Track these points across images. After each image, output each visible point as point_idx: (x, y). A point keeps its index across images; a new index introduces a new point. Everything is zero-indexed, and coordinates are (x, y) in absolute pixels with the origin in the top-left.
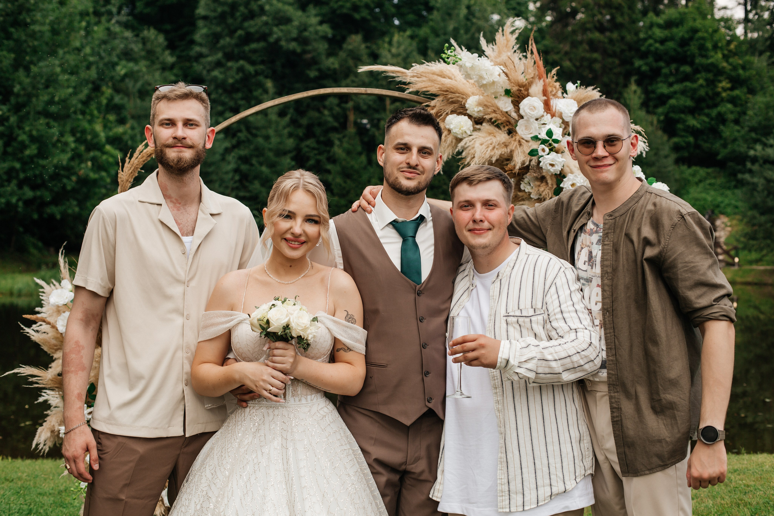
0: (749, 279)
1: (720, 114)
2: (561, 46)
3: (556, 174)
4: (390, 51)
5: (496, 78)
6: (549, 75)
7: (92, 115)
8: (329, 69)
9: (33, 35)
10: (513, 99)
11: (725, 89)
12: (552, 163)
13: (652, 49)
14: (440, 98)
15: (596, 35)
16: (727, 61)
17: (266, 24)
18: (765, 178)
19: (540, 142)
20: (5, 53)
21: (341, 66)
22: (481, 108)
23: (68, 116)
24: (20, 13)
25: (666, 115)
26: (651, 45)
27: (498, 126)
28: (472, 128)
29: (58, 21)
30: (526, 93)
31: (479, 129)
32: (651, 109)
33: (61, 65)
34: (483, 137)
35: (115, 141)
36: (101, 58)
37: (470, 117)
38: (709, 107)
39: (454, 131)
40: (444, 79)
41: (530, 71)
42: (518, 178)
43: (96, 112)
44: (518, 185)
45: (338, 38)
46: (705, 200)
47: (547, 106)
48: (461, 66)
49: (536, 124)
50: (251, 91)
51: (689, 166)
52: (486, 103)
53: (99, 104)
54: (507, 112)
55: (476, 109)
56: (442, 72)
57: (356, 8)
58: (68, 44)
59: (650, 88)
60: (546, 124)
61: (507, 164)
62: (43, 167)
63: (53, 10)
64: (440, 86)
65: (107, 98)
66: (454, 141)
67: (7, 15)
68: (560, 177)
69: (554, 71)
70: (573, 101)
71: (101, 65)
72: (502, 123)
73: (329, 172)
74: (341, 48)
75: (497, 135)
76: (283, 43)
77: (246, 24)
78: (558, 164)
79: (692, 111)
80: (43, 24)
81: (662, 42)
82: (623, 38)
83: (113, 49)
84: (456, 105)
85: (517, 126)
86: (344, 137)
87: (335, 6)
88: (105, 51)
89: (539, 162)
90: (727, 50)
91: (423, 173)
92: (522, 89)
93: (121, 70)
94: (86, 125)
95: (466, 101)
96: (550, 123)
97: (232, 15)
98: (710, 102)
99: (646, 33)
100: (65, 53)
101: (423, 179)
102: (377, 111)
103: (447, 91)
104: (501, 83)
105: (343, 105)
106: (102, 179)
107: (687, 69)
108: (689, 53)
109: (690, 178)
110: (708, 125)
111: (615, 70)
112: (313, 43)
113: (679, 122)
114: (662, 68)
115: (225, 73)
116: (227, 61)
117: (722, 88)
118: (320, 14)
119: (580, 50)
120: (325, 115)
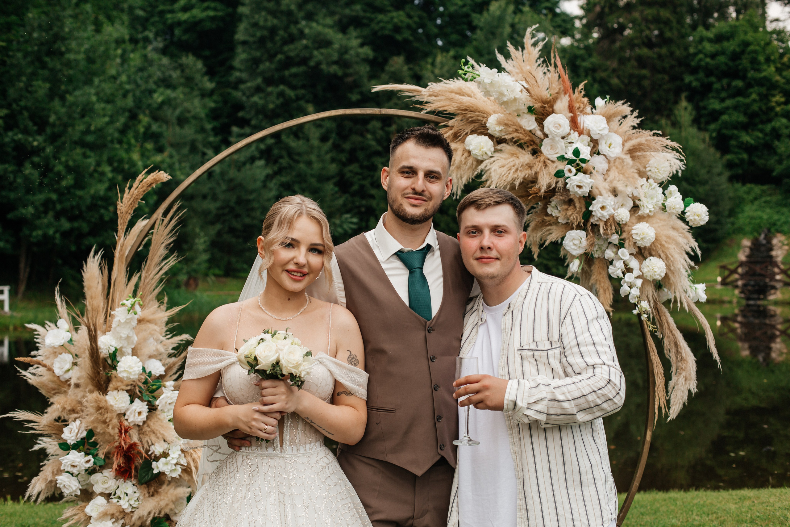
1: (774, 129)
2: (609, 63)
3: (584, 197)
4: (433, 72)
5: (518, 95)
6: (576, 91)
7: (129, 144)
9: (68, 64)
10: (536, 116)
11: (779, 104)
12: (579, 184)
13: (703, 63)
14: (458, 118)
15: (645, 51)
16: (780, 75)
17: (306, 47)
19: (566, 162)
20: (40, 83)
22: (502, 127)
23: (104, 146)
24: (55, 42)
25: (719, 132)
26: (701, 60)
27: (521, 146)
28: (493, 149)
29: (93, 49)
30: (551, 109)
31: (501, 150)
32: (702, 126)
33: (97, 94)
34: (505, 159)
36: (138, 86)
37: (491, 137)
38: (763, 122)
39: (473, 152)
40: (463, 97)
41: (554, 85)
42: (544, 202)
43: (133, 141)
44: (545, 208)
45: (380, 60)
46: (761, 218)
47: (574, 124)
48: (479, 83)
49: (562, 143)
51: (744, 184)
52: (506, 122)
53: (137, 132)
54: (530, 131)
55: (498, 128)
56: (461, 90)
57: (397, 29)
58: (104, 72)
59: (701, 104)
60: (573, 143)
61: (531, 188)
62: (80, 197)
63: (88, 39)
64: (459, 105)
65: (144, 127)
66: (475, 163)
67: (42, 44)
68: (589, 199)
69: (581, 86)
70: (601, 117)
71: (138, 93)
72: (525, 143)
74: (383, 70)
75: (520, 155)
76: (324, 67)
77: (286, 48)
78: (586, 186)
79: (745, 127)
80: (78, 52)
81: (713, 56)
82: (672, 54)
83: (150, 76)
84: (476, 124)
85: (542, 145)
87: (377, 28)
88: (141, 78)
89: (566, 184)
90: (780, 63)
91: (430, 198)
92: (546, 106)
93: (158, 97)
94: (124, 155)
95: (487, 120)
96: (577, 141)
97: (272, 39)
98: (764, 117)
99: (696, 47)
100: (100, 81)
101: (431, 206)
103: (466, 110)
104: (524, 100)
105: (387, 129)
107: (739, 83)
108: (740, 67)
109: (745, 196)
110: (762, 141)
111: (665, 87)
112: (354, 66)
113: (732, 139)
114: (713, 83)
115: (265, 98)
116: (267, 87)
117: (776, 102)
118: (361, 36)
119: (629, 67)
120: (367, 139)
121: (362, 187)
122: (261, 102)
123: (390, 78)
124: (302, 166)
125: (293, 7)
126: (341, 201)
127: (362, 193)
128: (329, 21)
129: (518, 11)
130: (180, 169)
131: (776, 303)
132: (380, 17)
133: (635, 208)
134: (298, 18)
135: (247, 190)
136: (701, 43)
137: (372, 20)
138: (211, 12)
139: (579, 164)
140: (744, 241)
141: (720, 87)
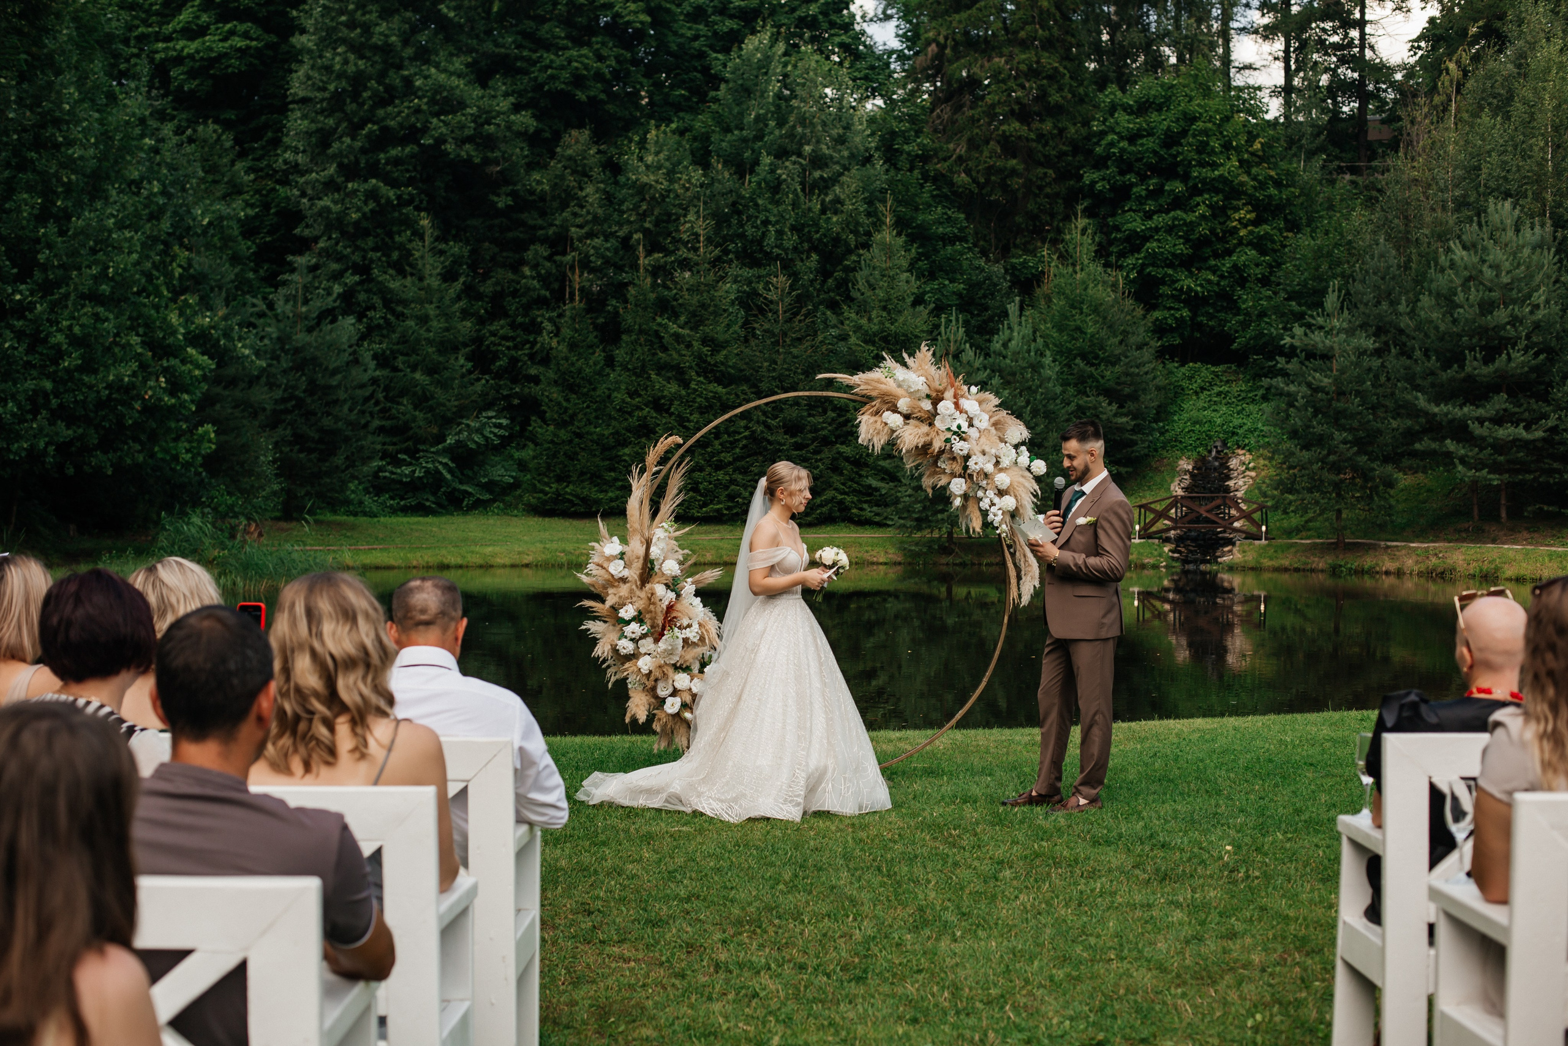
0: (1286, 563)
1: (1235, 266)
2: (951, 146)
3: (964, 456)
4: (641, 159)
5: (921, 386)
6: (958, 381)
7: (159, 294)
8: (532, 192)
9: (70, 164)
10: (932, 401)
11: (1244, 223)
12: (961, 448)
13: (1115, 150)
14: (878, 400)
16: (1249, 173)
17: (418, 111)
18: (1309, 385)
19: (952, 433)
20: (25, 196)
21: (554, 186)
22: (909, 408)
24: (43, 126)
25: (1141, 270)
26: (1112, 144)
27: (922, 421)
28: (903, 423)
30: (942, 397)
31: (908, 424)
32: (1113, 259)
34: (911, 429)
35: (200, 339)
37: (901, 414)
38: (1216, 255)
39: (890, 423)
40: (880, 385)
41: (943, 380)
42: (937, 458)
44: (938, 463)
45: (547, 135)
46: (1210, 422)
47: (957, 405)
48: (895, 379)
49: (949, 420)
50: (390, 235)
51: (1183, 365)
52: (912, 403)
53: (169, 275)
54: (928, 411)
55: (906, 409)
56: (880, 379)
57: (578, 80)
59: (1111, 222)
60: (956, 420)
61: (928, 448)
64: (878, 390)
65: (180, 266)
66: (891, 429)
67: (25, 130)
68: (967, 458)
69: (961, 379)
70: (975, 401)
72: (924, 419)
73: (536, 380)
74: (553, 155)
75: (921, 427)
76: (449, 147)
77: (381, 112)
78: (965, 449)
79: (1187, 263)
81: (1133, 138)
82: (1062, 131)
84: (891, 405)
85: (935, 420)
86: (560, 316)
87: (542, 77)
89: (952, 447)
90: (1247, 152)
92: (939, 394)
95: (897, 402)
96: (959, 417)
97: (355, 96)
98: (1219, 246)
99: (1104, 122)
102: (620, 269)
103: (884, 395)
104: (924, 390)
105: (558, 258)
106: (182, 405)
107: (1178, 187)
108: (1179, 159)
109: (1185, 384)
110: (1216, 288)
111: (1048, 190)
112: (503, 147)
113: (1164, 283)
114: (1132, 185)
115: (343, 201)
116: (347, 180)
117: (1240, 220)
118: (514, 92)
119: (986, 153)
120: (525, 277)
121: (514, 361)
122: (336, 208)
123: (565, 168)
124: (411, 323)
125: (394, 38)
126: (478, 387)
127: (513, 372)
128: (458, 64)
129: (792, 49)
130: (240, 339)
131: (1231, 568)
132: (548, 57)
133: (997, 463)
134: (402, 59)
135: (327, 368)
136: (1112, 115)
137: (534, 63)
138: (239, 42)
139: (961, 435)
140: (1181, 462)
141: (1144, 193)
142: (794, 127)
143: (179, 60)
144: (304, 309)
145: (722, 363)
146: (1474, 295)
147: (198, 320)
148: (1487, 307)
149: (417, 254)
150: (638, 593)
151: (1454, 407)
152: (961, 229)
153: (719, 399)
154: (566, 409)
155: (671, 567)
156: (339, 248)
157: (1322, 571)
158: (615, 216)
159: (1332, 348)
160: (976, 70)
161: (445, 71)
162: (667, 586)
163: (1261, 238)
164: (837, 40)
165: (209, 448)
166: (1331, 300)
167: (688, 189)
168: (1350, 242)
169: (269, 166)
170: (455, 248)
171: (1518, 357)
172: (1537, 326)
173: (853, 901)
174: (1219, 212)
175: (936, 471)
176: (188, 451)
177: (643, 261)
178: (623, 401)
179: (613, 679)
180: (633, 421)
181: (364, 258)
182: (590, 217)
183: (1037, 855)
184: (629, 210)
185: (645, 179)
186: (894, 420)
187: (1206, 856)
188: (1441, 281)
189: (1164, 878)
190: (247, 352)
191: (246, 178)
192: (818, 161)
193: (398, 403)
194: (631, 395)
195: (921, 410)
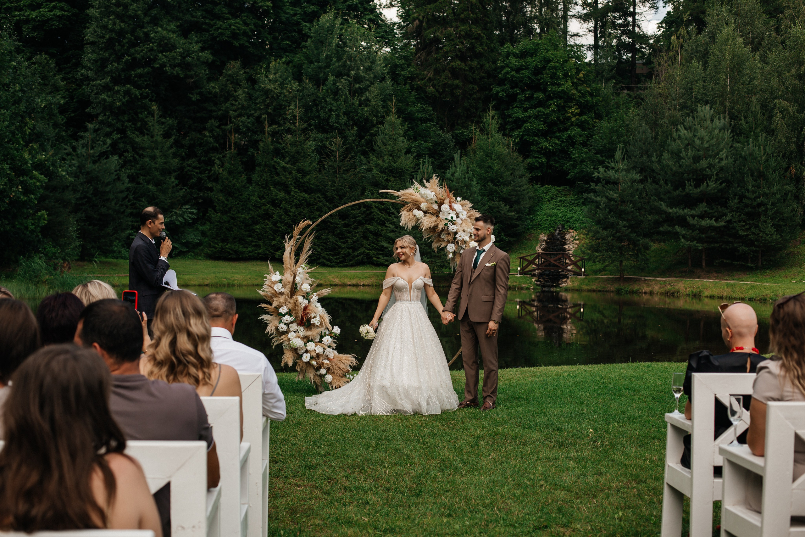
0: (594, 287)
1: (569, 136)
2: (425, 73)
3: (454, 232)
4: (267, 77)
5: (432, 197)
6: (451, 195)
7: (18, 143)
8: (210, 93)
10: (438, 205)
11: (574, 115)
13: (509, 76)
14: (410, 203)
16: (577, 89)
17: (152, 50)
18: (607, 197)
19: (448, 221)
21: (222, 90)
25: (521, 138)
26: (507, 73)
28: (423, 215)
30: (443, 202)
31: (426, 216)
32: (507, 132)
34: (427, 219)
35: (39, 166)
37: (422, 211)
38: (560, 131)
39: (417, 215)
40: (411, 196)
41: (444, 194)
42: (441, 233)
44: (439, 236)
45: (218, 63)
46: (556, 215)
47: (450, 206)
48: (420, 193)
49: (446, 214)
50: (137, 114)
51: (542, 186)
52: (428, 206)
53: (24, 133)
54: (436, 210)
55: (425, 208)
56: (411, 193)
57: (235, 35)
59: (506, 113)
60: (450, 214)
61: (436, 228)
64: (411, 199)
65: (29, 128)
66: (417, 219)
70: (460, 205)
72: (434, 213)
73: (211, 190)
74: (221, 74)
75: (433, 218)
76: (168, 69)
77: (132, 50)
78: (455, 229)
79: (545, 134)
81: (518, 70)
82: (482, 66)
84: (417, 206)
85: (440, 214)
86: (224, 157)
87: (216, 34)
89: (448, 228)
90: (576, 78)
95: (421, 205)
98: (561, 126)
99: (503, 62)
102: (255, 133)
103: (414, 201)
104: (434, 199)
105: (223, 127)
106: (30, 200)
107: (541, 95)
108: (541, 81)
109: (543, 196)
110: (560, 148)
111: (475, 96)
112: (195, 69)
113: (533, 145)
114: (517, 94)
115: (112, 97)
116: (115, 86)
117: (572, 113)
118: (201, 41)
119: (443, 77)
120: (205, 136)
121: (200, 179)
122: (109, 100)
123: (228, 80)
124: (147, 159)
125: (140, 12)
126: (181, 193)
127: (199, 186)
128: (172, 26)
129: (345, 22)
130: (60, 167)
131: (567, 290)
132: (219, 23)
134: (143, 22)
135: (103, 182)
136: (507, 58)
137: (212, 26)
138: (58, 13)
139: (452, 222)
140: (541, 236)
141: (523, 98)
142: (346, 61)
143: (27, 21)
144: (92, 152)
145: (308, 182)
146: (690, 153)
147: (39, 157)
148: (697, 159)
149: (150, 124)
150: (289, 300)
151: (680, 209)
152: (430, 115)
153: (306, 200)
154: (227, 205)
155: (306, 287)
156: (110, 120)
157: (613, 292)
158: (253, 106)
159: (618, 179)
160: (438, 34)
161: (166, 29)
162: (304, 297)
163: (582, 122)
164: (368, 17)
165: (44, 223)
166: (618, 155)
167: (290, 93)
168: (627, 125)
169: (73, 77)
170: (170, 121)
171: (712, 184)
172: (722, 169)
173: (408, 456)
174: (562, 109)
175: (440, 240)
176: (33, 224)
177: (266, 129)
178: (256, 201)
179: (275, 344)
180: (261, 211)
181: (123, 125)
182: (240, 106)
183: (496, 434)
184: (260, 102)
185: (269, 87)
186: (419, 214)
187: (580, 434)
188: (674, 146)
189: (561, 445)
190: (64, 173)
191: (62, 83)
192: (358, 79)
193: (140, 201)
194: (261, 198)
195: (433, 209)
